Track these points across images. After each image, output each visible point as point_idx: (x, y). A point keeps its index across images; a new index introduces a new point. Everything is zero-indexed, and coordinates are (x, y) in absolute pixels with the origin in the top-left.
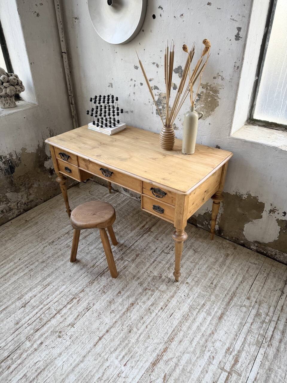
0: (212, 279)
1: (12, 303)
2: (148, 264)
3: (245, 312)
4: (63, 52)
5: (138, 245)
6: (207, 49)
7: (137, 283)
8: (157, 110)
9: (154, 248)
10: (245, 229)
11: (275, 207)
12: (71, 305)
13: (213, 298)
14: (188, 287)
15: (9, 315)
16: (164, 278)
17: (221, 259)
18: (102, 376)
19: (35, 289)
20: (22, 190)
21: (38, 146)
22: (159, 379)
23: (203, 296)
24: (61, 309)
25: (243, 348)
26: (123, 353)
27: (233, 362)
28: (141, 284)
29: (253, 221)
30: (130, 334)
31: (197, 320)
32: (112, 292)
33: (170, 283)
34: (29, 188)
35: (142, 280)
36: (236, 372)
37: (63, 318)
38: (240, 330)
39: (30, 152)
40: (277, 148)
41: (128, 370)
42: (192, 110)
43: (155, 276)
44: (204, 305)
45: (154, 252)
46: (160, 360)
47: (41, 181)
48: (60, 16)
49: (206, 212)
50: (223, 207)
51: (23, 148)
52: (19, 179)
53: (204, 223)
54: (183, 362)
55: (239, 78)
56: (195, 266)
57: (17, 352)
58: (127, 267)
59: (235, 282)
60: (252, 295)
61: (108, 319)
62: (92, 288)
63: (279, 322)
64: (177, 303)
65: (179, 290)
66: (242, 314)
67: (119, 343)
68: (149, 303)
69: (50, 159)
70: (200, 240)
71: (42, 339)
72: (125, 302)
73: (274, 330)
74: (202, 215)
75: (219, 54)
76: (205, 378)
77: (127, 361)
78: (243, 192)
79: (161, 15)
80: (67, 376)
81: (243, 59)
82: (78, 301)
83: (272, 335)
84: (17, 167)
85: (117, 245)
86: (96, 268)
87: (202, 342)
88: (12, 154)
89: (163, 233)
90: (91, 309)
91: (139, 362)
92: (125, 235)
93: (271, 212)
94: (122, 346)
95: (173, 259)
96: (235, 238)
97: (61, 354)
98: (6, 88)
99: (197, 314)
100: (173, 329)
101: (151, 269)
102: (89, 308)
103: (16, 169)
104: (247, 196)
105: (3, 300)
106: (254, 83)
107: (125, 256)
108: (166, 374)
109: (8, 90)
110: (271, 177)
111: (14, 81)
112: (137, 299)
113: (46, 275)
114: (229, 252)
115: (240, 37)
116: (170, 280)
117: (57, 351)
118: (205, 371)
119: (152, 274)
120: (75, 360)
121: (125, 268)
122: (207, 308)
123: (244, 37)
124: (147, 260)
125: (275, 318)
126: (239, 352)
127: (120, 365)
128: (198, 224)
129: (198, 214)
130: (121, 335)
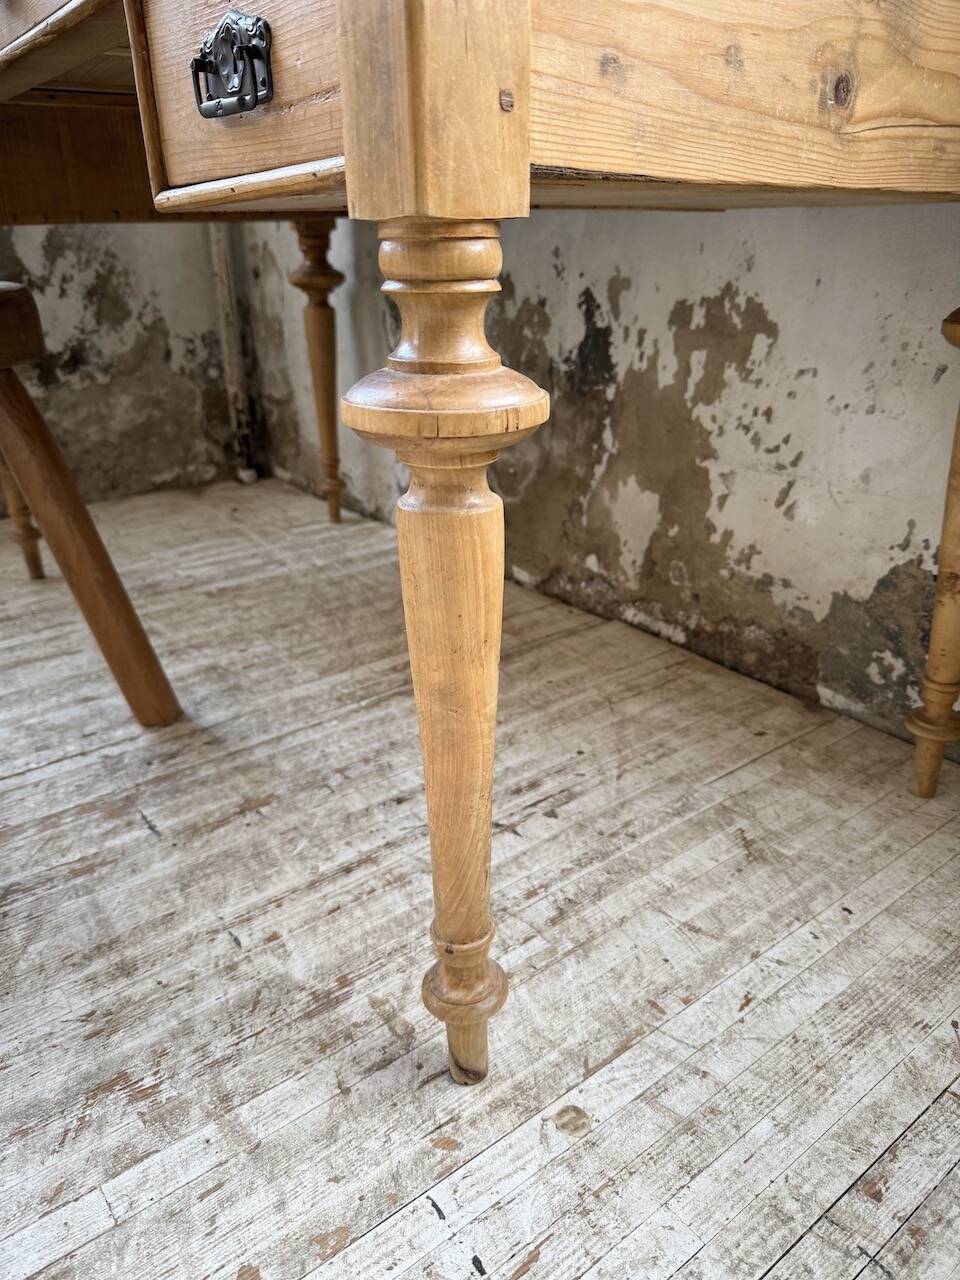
0: (882, 1141)
2: (294, 875)
5: (307, 746)
7: (82, 1006)
9: (411, 785)
14: (570, 1163)
16: (357, 1018)
28: (105, 1024)
33: (385, 1078)
35: (140, 989)
43: (280, 981)
45: (399, 801)
49: (894, 571)
53: (873, 670)
56: (712, 970)
58: (105, 870)
65: (448, 1172)
70: (823, 783)
74: (857, 602)
85: (168, 729)
89: (538, 708)
92: (267, 686)
95: (525, 873)
107: (155, 795)
119: (266, 961)
121: (90, 870)
128: (826, 682)
129: (830, 597)
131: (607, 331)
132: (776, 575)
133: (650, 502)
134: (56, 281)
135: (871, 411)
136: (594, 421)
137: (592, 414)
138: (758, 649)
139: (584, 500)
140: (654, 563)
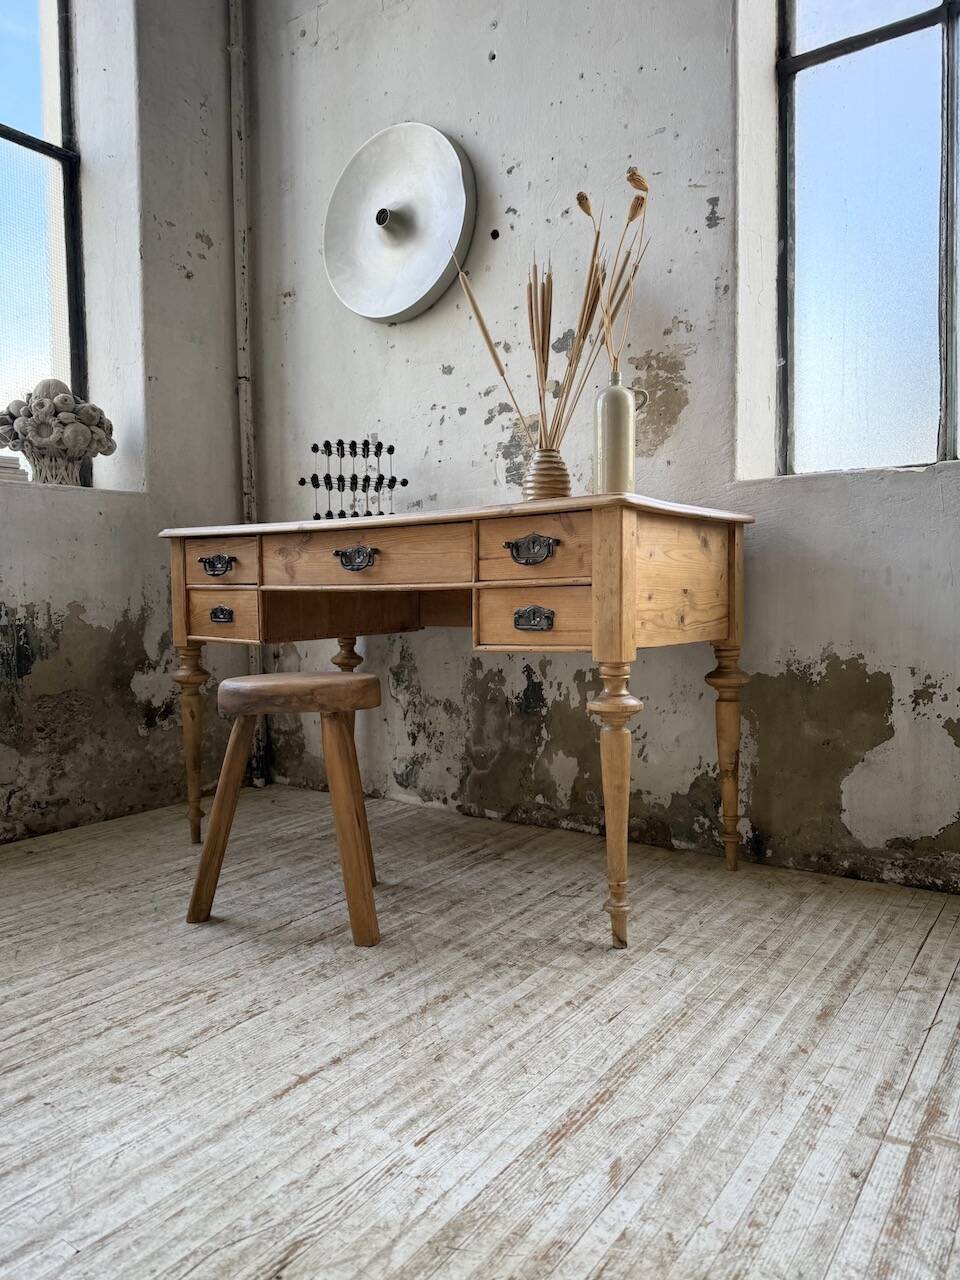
0: (761, 940)
2: (500, 917)
3: (922, 1001)
4: (240, 375)
5: (456, 884)
6: (639, 203)
7: (459, 954)
8: (508, 471)
9: (519, 889)
10: (845, 801)
11: (929, 677)
12: (179, 1007)
13: (775, 975)
14: (670, 957)
16: (569, 942)
17: (782, 903)
18: (311, 1176)
19: (32, 979)
20: (40, 748)
21: (126, 613)
22: (590, 1175)
23: (738, 975)
24: (133, 1016)
25: (950, 1081)
26: (412, 1112)
28: (476, 956)
29: (865, 757)
30: (438, 1064)
31: (724, 1023)
32: (356, 975)
34: (65, 750)
35: (478, 948)
36: (946, 1142)
37: (138, 1037)
38: (915, 1041)
39: (95, 626)
40: (882, 471)
41: (437, 1154)
42: (615, 381)
43: (529, 939)
44: (744, 991)
45: (520, 894)
46: (582, 1124)
47: (109, 736)
48: (246, 292)
49: (697, 779)
50: (752, 736)
51: (75, 602)
52: (39, 707)
53: (696, 826)
54: (692, 1125)
55: (734, 313)
56: (684, 918)
58: (416, 925)
59: (850, 943)
60: (932, 965)
61: (337, 1035)
62: (274, 970)
64: (630, 991)
66: (912, 1007)
67: (388, 1087)
68: (516, 994)
69: (155, 669)
70: (692, 871)
71: (33, 1088)
72: (411, 995)
74: (683, 796)
75: (670, 271)
76: (809, 1164)
77: (427, 1131)
78: (810, 654)
79: (512, 227)
80: (136, 1181)
81: (735, 266)
82: (210, 997)
84: (42, 659)
86: (293, 931)
87: (763, 1073)
88: (36, 609)
89: (551, 862)
90: (267, 1013)
91: (485, 1134)
92: (405, 869)
93: (920, 701)
94: (401, 1098)
95: (595, 906)
96: (820, 856)
97: (113, 1123)
98: (65, 425)
99: (721, 1012)
100: (626, 1048)
101: (513, 925)
102: (256, 1012)
103: (37, 666)
104: (825, 664)
106: (778, 373)
107: (406, 904)
108: (620, 1159)
109: (68, 431)
110: (888, 570)
111: (91, 411)
112: (460, 987)
113: (81, 950)
114: (806, 890)
115: (718, 218)
116: (590, 947)
117: (97, 1116)
118: (802, 1144)
119: (518, 936)
120: (177, 1140)
121: (409, 926)
122: (760, 997)
123: (728, 214)
124: (493, 910)
126: (937, 1092)
127: (395, 1144)
128: (675, 836)
129: (671, 796)
130: (400, 1068)
131: (540, 684)
132: (643, 789)
133: (573, 762)
134: (163, 663)
135: (675, 712)
136: (535, 726)
137: (533, 723)
138: (640, 829)
139: (533, 767)
140: (577, 793)
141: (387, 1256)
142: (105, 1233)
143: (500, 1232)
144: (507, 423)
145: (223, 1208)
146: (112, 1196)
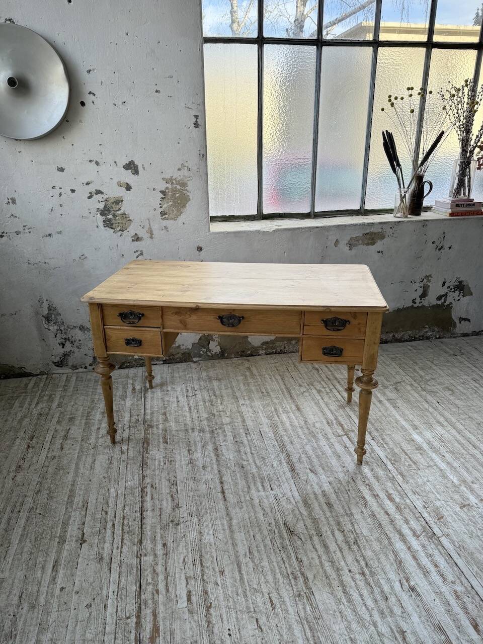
0: (259, 390)
1: (59, 552)
2: (187, 414)
3: (310, 395)
5: (152, 407)
7: (196, 433)
8: (104, 221)
9: (175, 399)
12: (149, 496)
13: (276, 401)
14: (247, 406)
15: (75, 564)
17: (248, 373)
18: (264, 510)
22: (309, 475)
23: (268, 404)
24: (141, 507)
25: (335, 415)
26: (259, 485)
27: (340, 428)
30: (245, 469)
31: (283, 421)
32: (180, 455)
35: (198, 428)
36: (350, 431)
37: (157, 510)
38: (320, 407)
40: (260, 231)
41: (279, 489)
43: (207, 418)
44: (276, 409)
45: (178, 402)
46: (293, 464)
49: (201, 337)
54: (311, 452)
55: (206, 166)
56: (233, 390)
57: (146, 574)
59: (277, 382)
60: (300, 382)
61: (208, 476)
62: (153, 467)
63: (336, 387)
64: (253, 422)
65: (242, 413)
66: (309, 398)
67: (244, 481)
68: (230, 438)
70: (211, 370)
71: (159, 542)
72: (206, 453)
73: (340, 394)
74: (196, 343)
75: (179, 143)
76: (337, 449)
77: (269, 486)
79: (93, 102)
80: (232, 539)
81: (206, 146)
82: (152, 486)
83: (342, 397)
86: (130, 451)
87: (306, 431)
90: (178, 482)
91: (280, 479)
94: (251, 481)
96: (242, 352)
97: (200, 533)
99: (279, 419)
100: (275, 440)
101: (195, 415)
102: (175, 483)
105: (36, 561)
107: (150, 423)
108: (309, 468)
112: (215, 443)
113: (66, 499)
114: (247, 365)
115: (199, 125)
117: (193, 535)
118: (331, 445)
119: (202, 418)
120: (223, 525)
121: (166, 430)
122: (281, 410)
124: (180, 412)
125: (332, 387)
126: (336, 419)
127: (268, 493)
128: (194, 357)
129: (191, 344)
130: (238, 475)
132: (181, 344)
138: (180, 357)
141: (302, 514)
142: (248, 551)
143: (312, 496)
144: (101, 200)
145: (260, 529)
146: (234, 545)
